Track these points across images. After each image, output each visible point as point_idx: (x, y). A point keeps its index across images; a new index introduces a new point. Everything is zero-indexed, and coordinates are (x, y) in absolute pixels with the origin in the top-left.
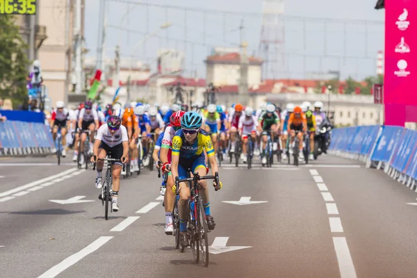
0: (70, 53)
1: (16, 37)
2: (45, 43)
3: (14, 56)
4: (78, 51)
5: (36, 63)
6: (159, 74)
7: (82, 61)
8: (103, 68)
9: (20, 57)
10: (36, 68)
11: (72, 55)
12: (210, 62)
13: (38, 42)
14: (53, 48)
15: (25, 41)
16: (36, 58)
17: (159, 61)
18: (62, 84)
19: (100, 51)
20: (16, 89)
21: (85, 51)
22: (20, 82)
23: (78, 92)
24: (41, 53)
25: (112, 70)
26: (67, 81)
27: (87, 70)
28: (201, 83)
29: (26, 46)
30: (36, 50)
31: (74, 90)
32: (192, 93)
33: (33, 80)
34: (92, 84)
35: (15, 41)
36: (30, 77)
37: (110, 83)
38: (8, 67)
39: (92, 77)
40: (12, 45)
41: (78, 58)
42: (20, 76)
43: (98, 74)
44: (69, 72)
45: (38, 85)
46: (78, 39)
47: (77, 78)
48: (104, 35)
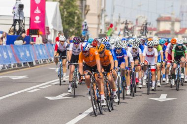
0: (99, 16)
1: (76, 10)
2: (89, 12)
3: (76, 18)
4: (103, 16)
5: (85, 21)
6: (137, 25)
7: (104, 20)
8: (113, 23)
9: (78, 18)
10: (85, 23)
11: (100, 17)
12: (159, 21)
13: (86, 12)
14: (93, 14)
15: (81, 11)
16: (85, 18)
17: (137, 20)
18: (96, 30)
19: (112, 16)
20: (76, 31)
21: (106, 16)
22: (78, 28)
23: (103, 33)
24: (87, 17)
25: (117, 23)
26: (98, 28)
27: (107, 23)
28: (155, 29)
29: (81, 14)
30: (85, 15)
31: (101, 32)
32: (151, 33)
33: (84, 28)
34: (109, 29)
35: (77, 11)
36: (83, 26)
37: (116, 29)
38: (73, 22)
39: (109, 26)
40: (75, 13)
41: (103, 19)
42: (78, 26)
43: (111, 26)
44: (99, 24)
45: (86, 30)
46: (103, 10)
47: (102, 27)
48: (114, 9)
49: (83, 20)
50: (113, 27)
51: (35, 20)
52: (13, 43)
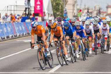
0: (74, 5)
1: (61, 2)
2: (68, 3)
3: (60, 6)
4: (76, 5)
5: (66, 8)
6: (95, 10)
7: (77, 7)
8: (82, 9)
9: (62, 6)
10: (66, 9)
12: (107, 7)
13: (66, 3)
15: (63, 2)
16: (65, 6)
17: (95, 7)
19: (81, 5)
20: (61, 14)
21: (77, 5)
22: (62, 12)
23: (76, 15)
24: (67, 5)
26: (73, 12)
27: (78, 9)
28: (105, 12)
29: (63, 4)
31: (75, 14)
32: (103, 15)
33: (65, 12)
34: (79, 12)
36: (64, 11)
37: (83, 13)
38: (59, 9)
40: (60, 3)
41: (76, 7)
42: (62, 11)
43: (81, 11)
44: (73, 10)
45: (66, 13)
46: (76, 2)
47: (75, 11)
49: (64, 8)
50: (82, 12)
51: (37, 8)
52: (25, 21)
